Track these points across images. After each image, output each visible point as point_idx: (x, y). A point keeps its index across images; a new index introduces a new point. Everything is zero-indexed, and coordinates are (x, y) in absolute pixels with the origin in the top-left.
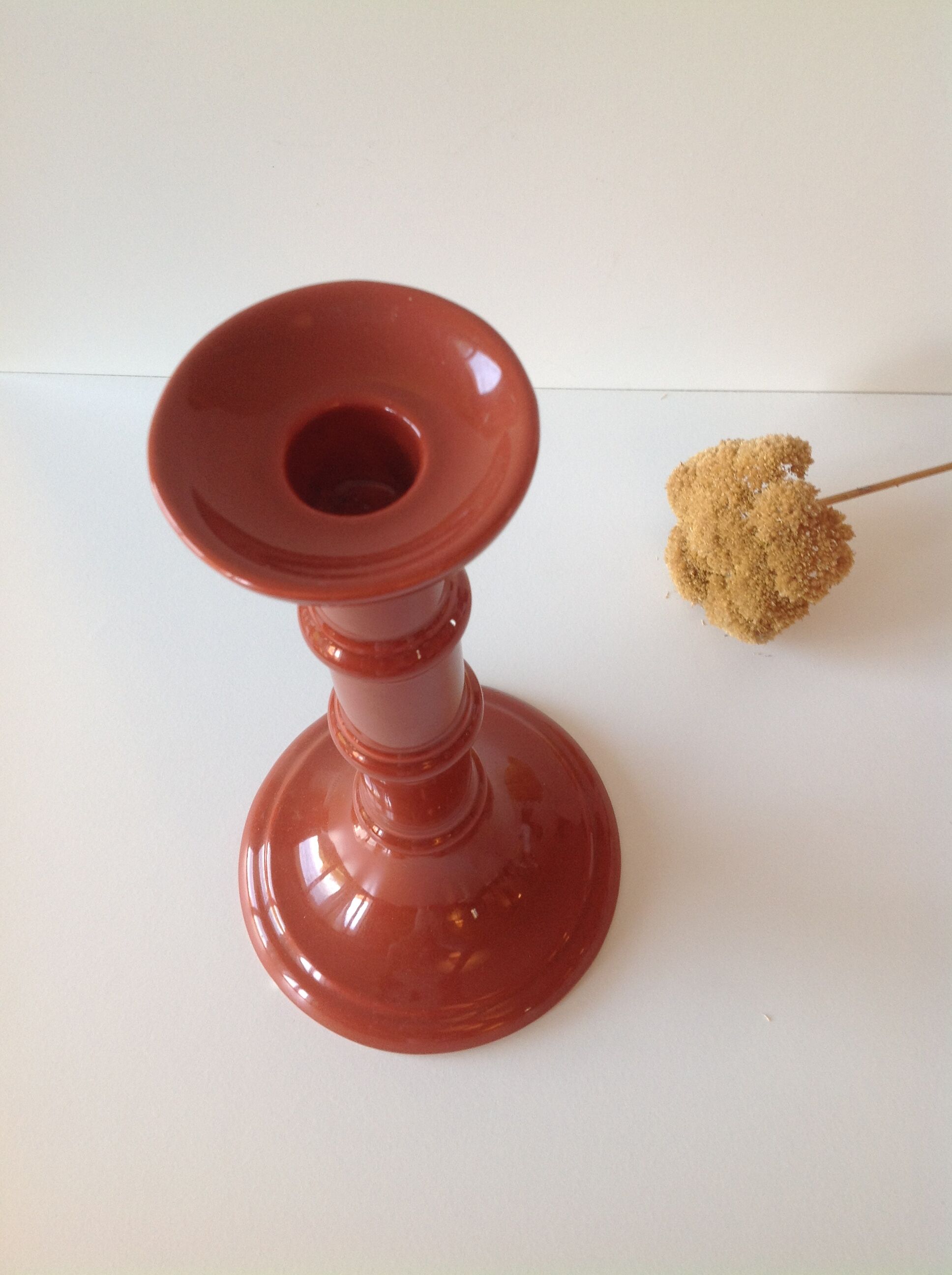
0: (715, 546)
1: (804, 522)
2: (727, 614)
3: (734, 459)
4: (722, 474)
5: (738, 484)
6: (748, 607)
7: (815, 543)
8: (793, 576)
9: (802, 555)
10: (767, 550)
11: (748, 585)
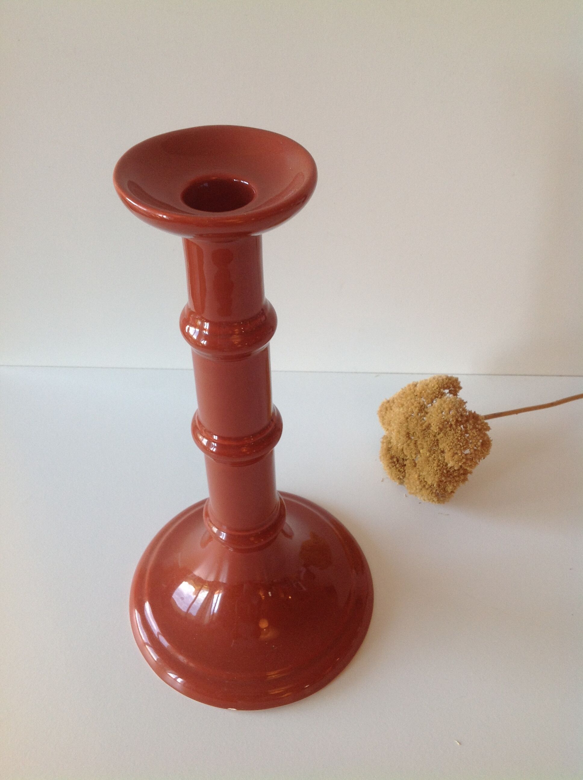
0: (407, 438)
1: (458, 417)
2: (418, 482)
3: (415, 388)
4: (409, 398)
5: (419, 402)
6: (430, 474)
7: (466, 432)
8: (455, 452)
9: (459, 439)
10: (438, 437)
11: (429, 461)
